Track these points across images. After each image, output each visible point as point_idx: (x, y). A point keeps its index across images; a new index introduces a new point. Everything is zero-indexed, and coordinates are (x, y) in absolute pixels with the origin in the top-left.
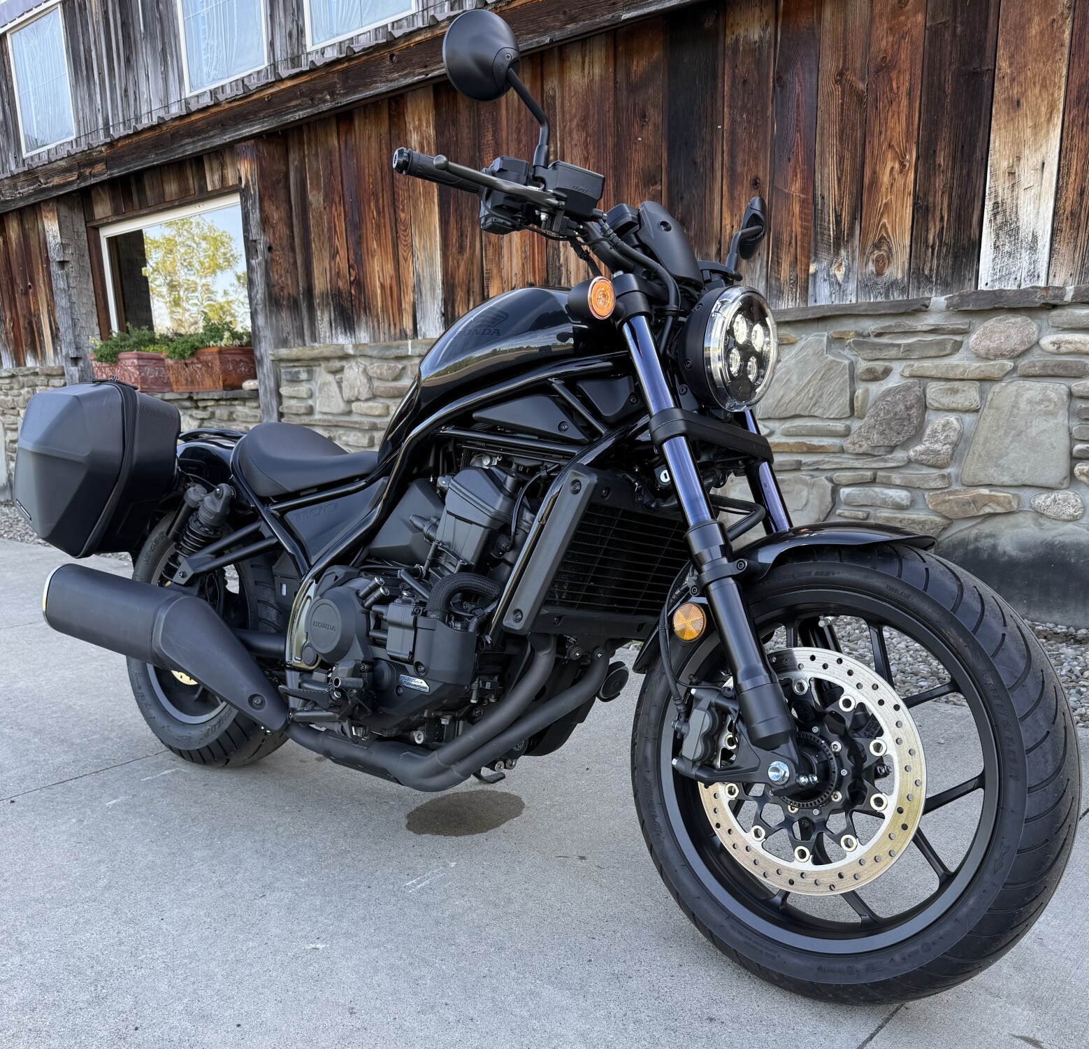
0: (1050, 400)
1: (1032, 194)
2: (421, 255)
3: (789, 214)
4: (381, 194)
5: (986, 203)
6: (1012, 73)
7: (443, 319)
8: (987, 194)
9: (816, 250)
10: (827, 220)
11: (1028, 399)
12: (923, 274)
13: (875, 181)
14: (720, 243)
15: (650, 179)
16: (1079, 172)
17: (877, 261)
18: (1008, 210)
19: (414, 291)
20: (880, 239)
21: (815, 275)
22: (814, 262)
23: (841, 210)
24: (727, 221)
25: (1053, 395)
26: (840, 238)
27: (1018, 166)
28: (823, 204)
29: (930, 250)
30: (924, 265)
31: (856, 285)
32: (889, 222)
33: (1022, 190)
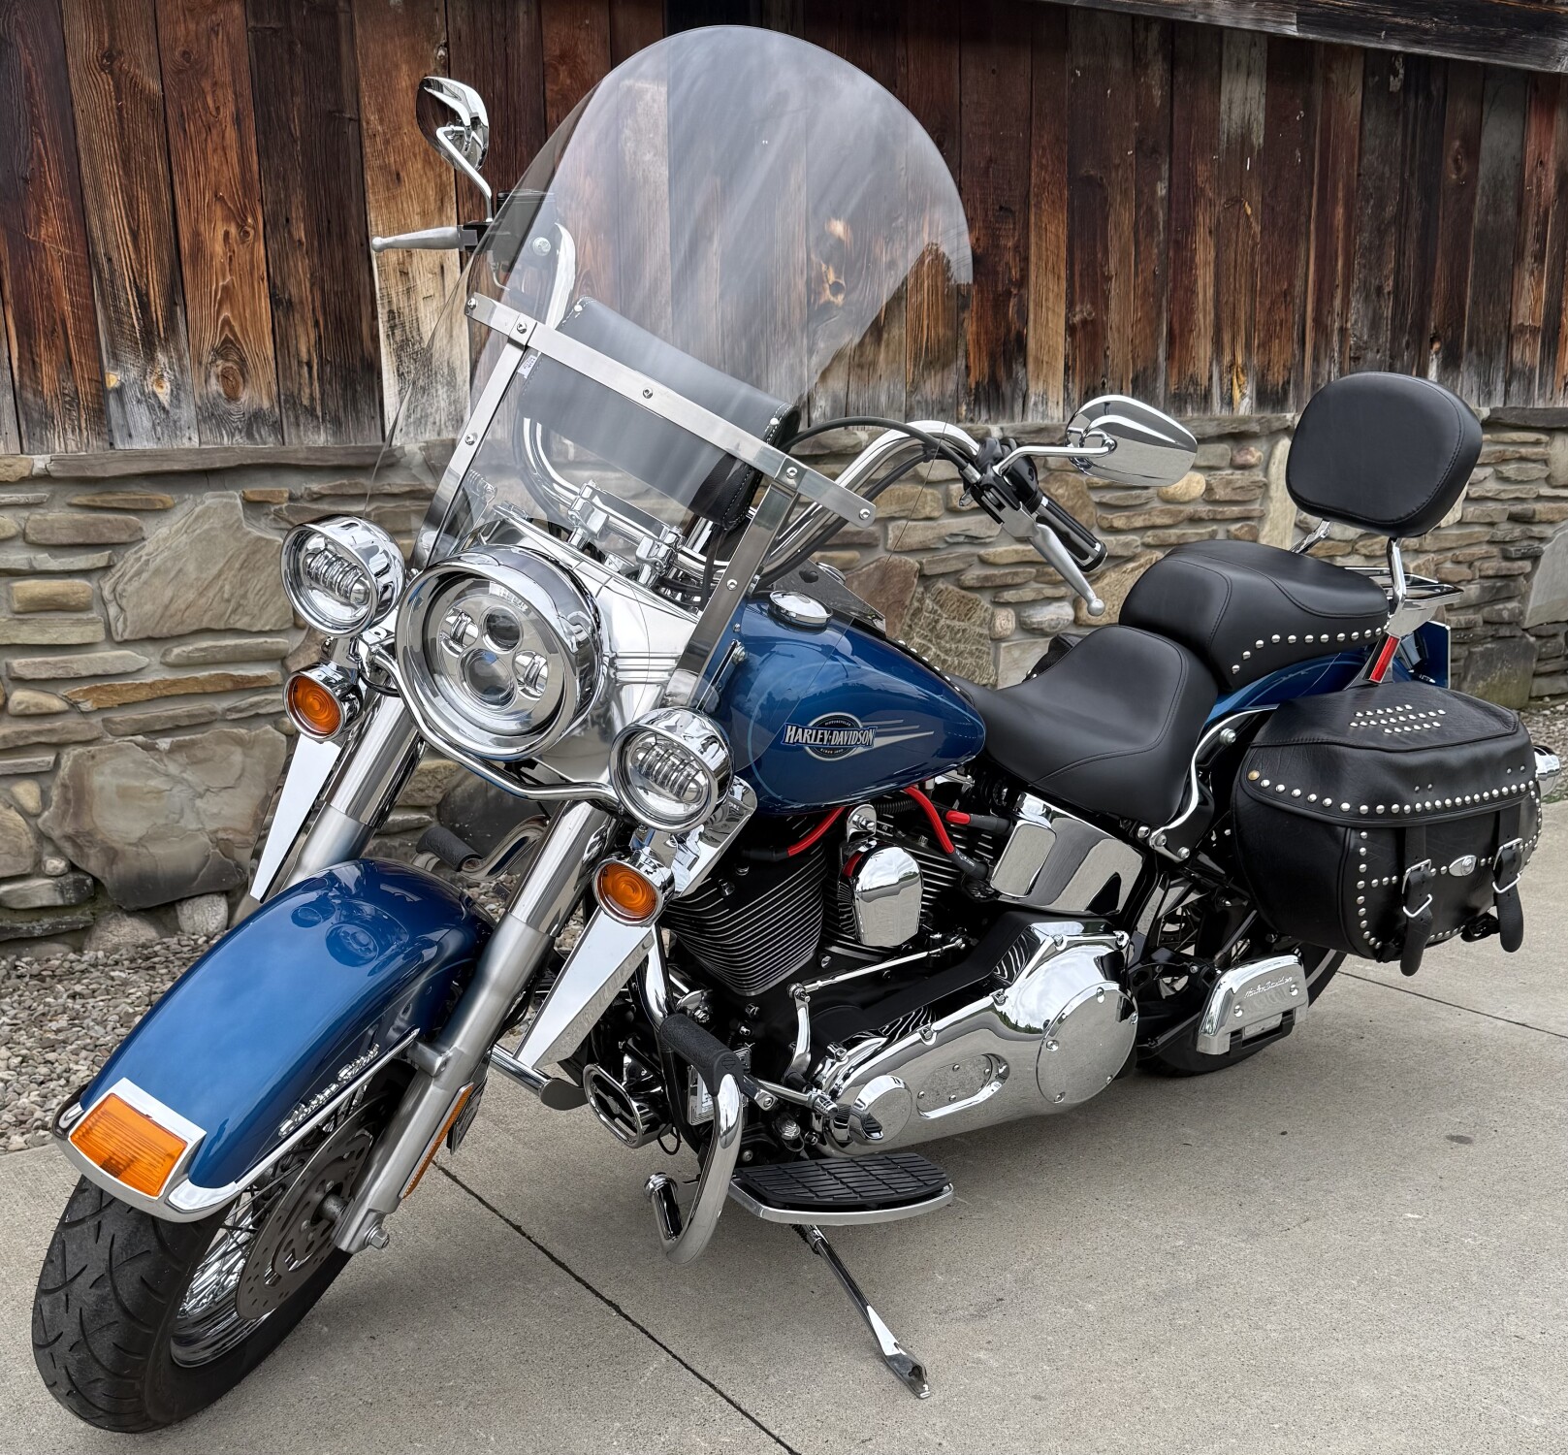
1: (435, 306)
5: (379, 310)
8: (377, 297)
9: (113, 348)
10: (123, 299)
12: (301, 404)
13: (199, 249)
17: (224, 377)
18: (407, 324)
20: (224, 343)
21: (119, 391)
22: (115, 369)
23: (146, 285)
26: (152, 333)
27: (411, 264)
28: (111, 271)
29: (306, 369)
30: (299, 391)
31: (194, 413)
32: (233, 316)
33: (420, 299)
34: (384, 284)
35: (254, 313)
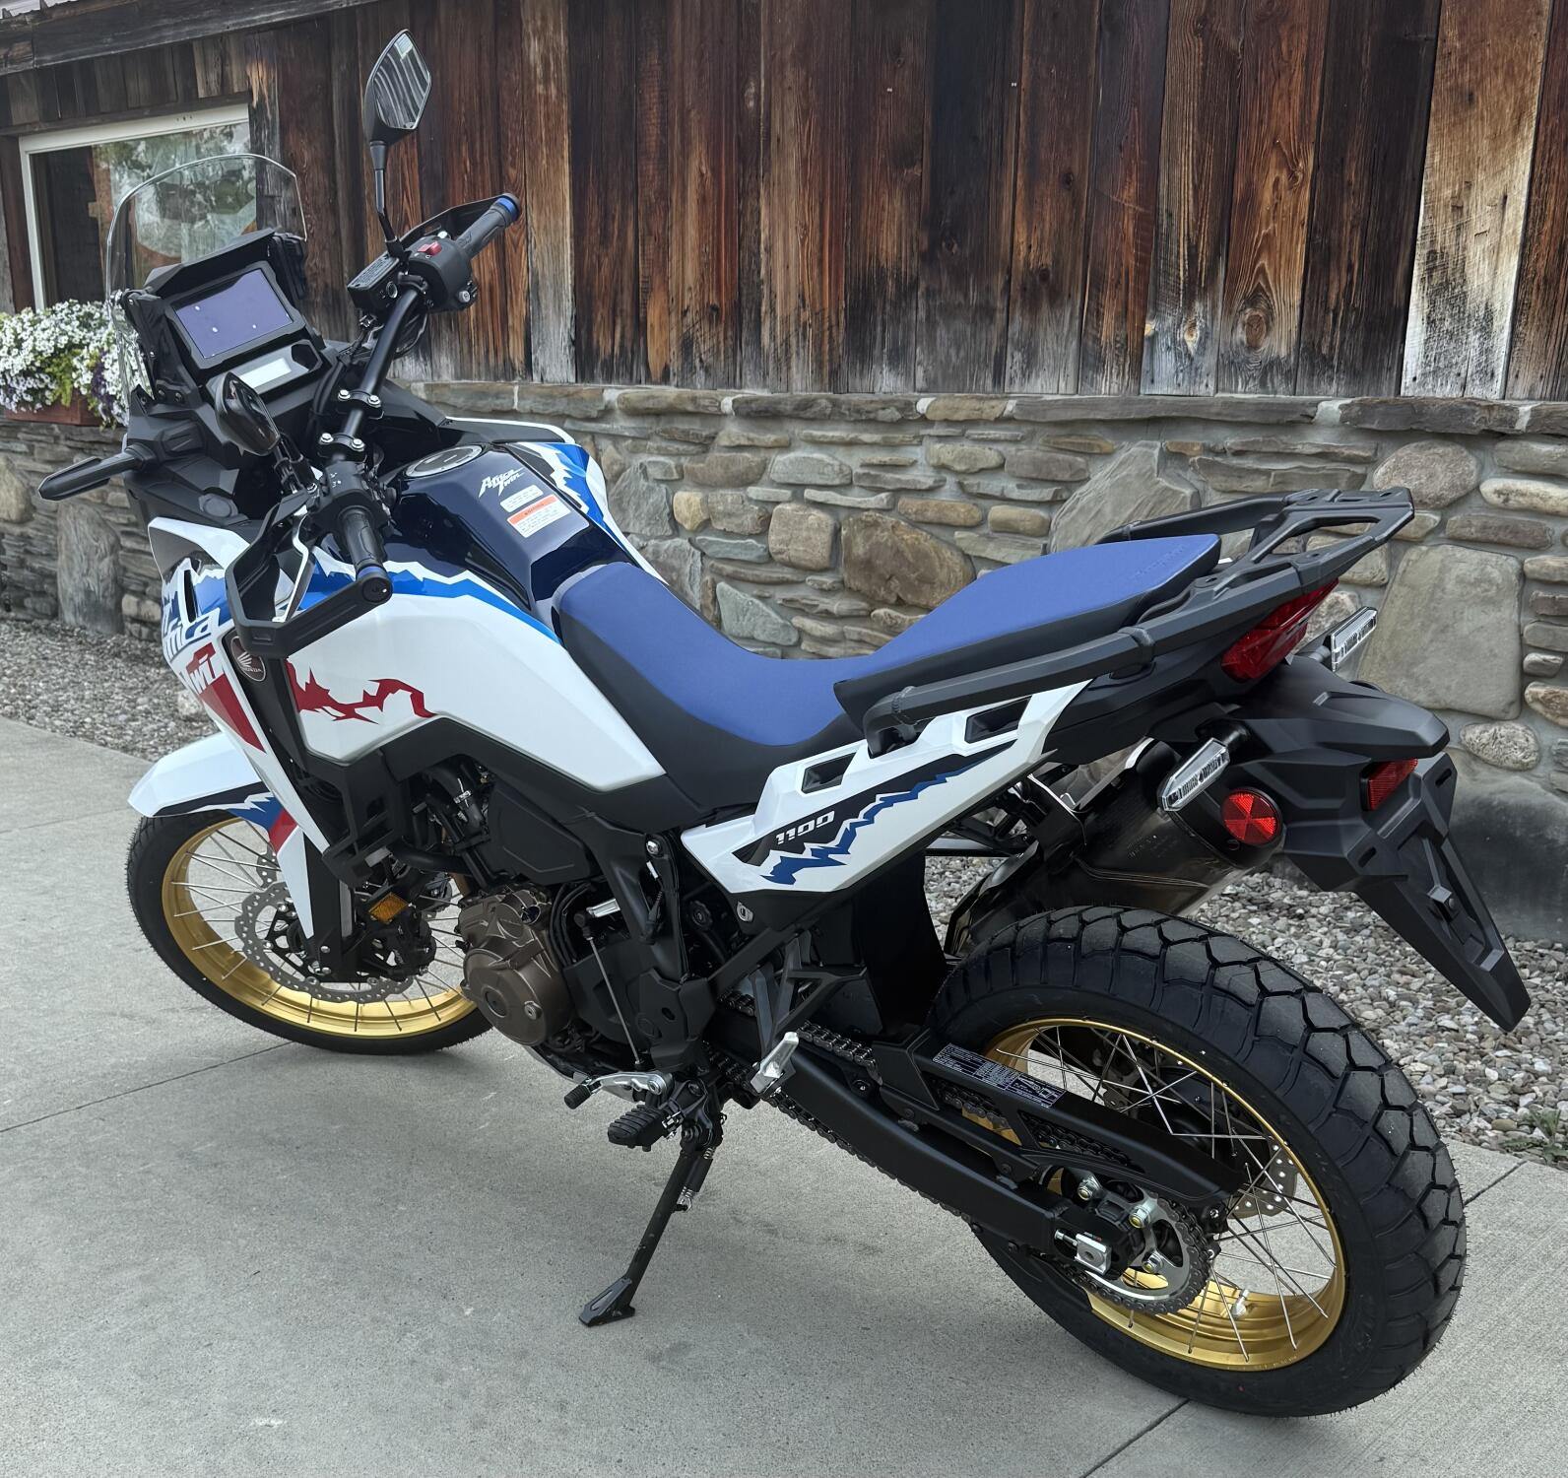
0: (1490, 581)
1: (1488, 244)
2: (540, 243)
3: (1117, 236)
4: (478, 135)
5: (1418, 251)
6: (1463, 49)
7: (573, 349)
8: (1419, 236)
9: (1156, 299)
10: (1175, 252)
11: (1458, 576)
12: (1320, 352)
13: (1251, 197)
14: (1009, 272)
15: (904, 157)
16: (1558, 214)
17: (1249, 325)
18: (1451, 266)
19: (527, 299)
20: (1256, 291)
21: (1153, 338)
22: (1152, 318)
23: (1198, 238)
24: (1021, 237)
25: (1496, 574)
26: (1194, 283)
27: (1468, 198)
28: (1169, 225)
29: (1331, 315)
30: (1320, 342)
31: (1213, 361)
32: (1269, 264)
33: (1472, 236)
34: (1431, 224)
35: (1288, 259)
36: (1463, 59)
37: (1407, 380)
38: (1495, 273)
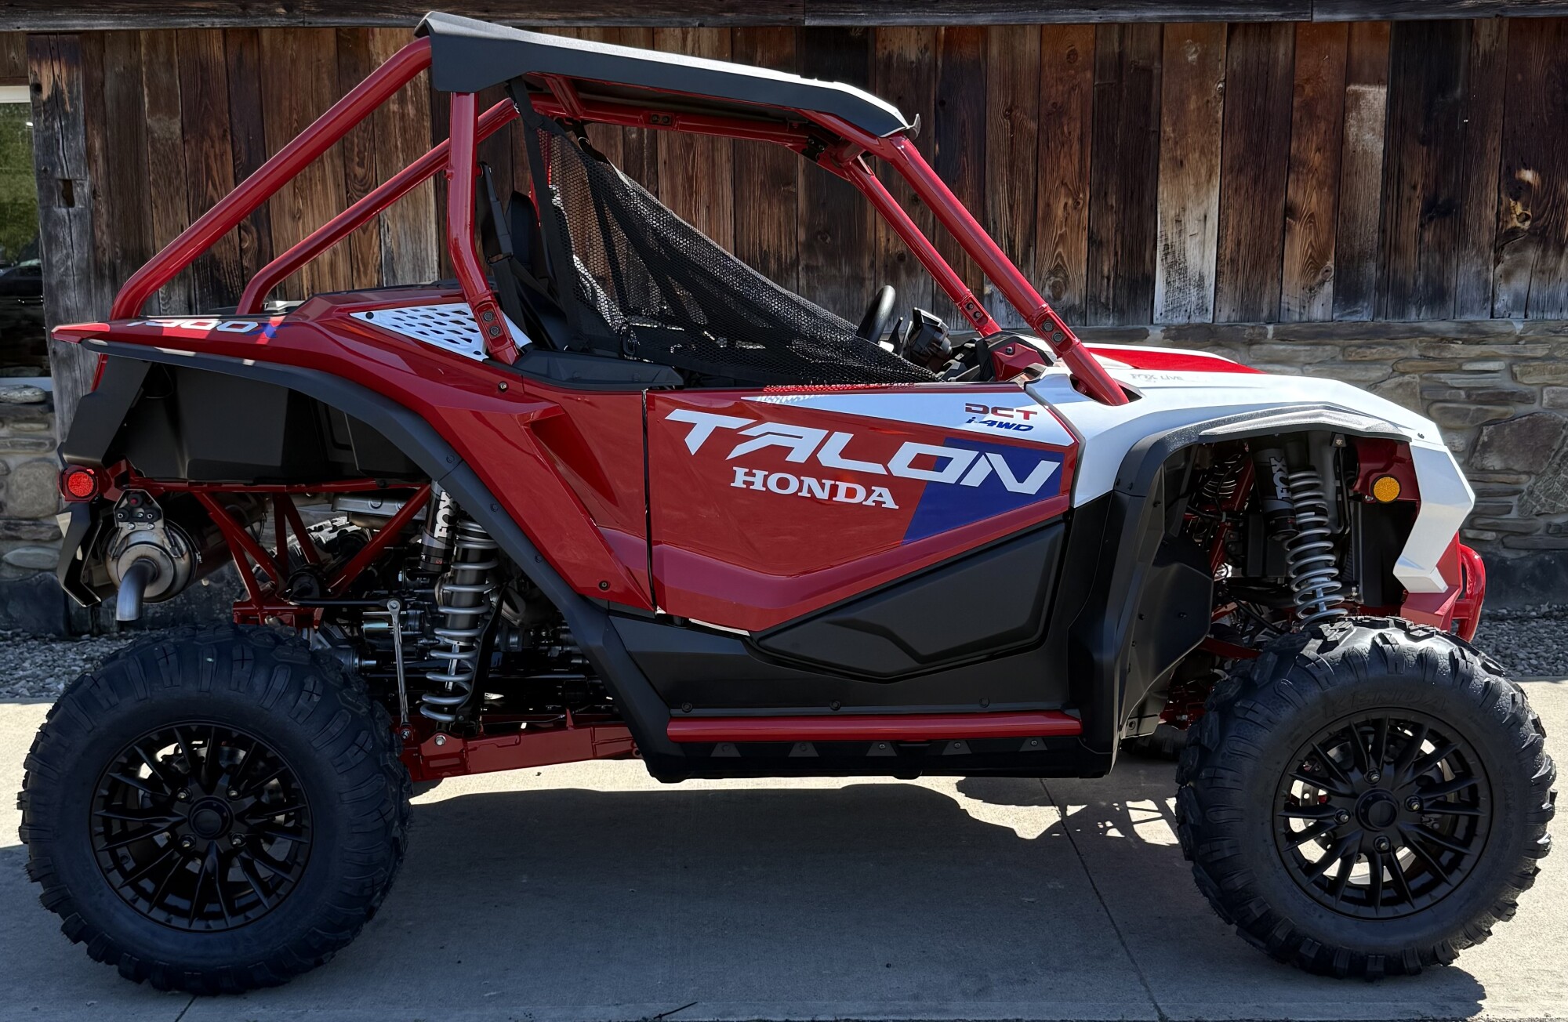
1: (1197, 240)
2: (395, 227)
5: (1158, 244)
8: (1158, 237)
12: (1100, 302)
13: (1049, 213)
15: (780, 180)
16: (1235, 226)
17: (1054, 287)
18: (1177, 252)
20: (1056, 267)
21: (990, 296)
22: (989, 283)
23: (1015, 236)
24: (883, 233)
27: (1184, 216)
28: (997, 228)
29: (1106, 280)
30: (1099, 295)
32: (1064, 251)
33: (1188, 237)
34: (1165, 229)
35: (1077, 249)
36: (1176, 143)
37: (1156, 315)
38: (1203, 256)
